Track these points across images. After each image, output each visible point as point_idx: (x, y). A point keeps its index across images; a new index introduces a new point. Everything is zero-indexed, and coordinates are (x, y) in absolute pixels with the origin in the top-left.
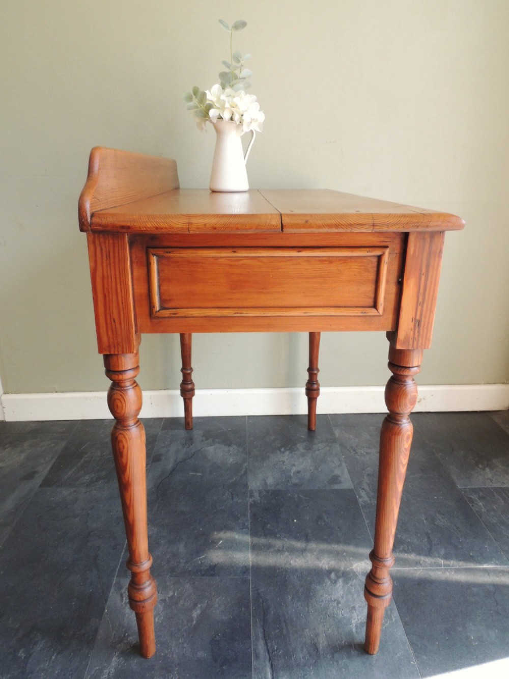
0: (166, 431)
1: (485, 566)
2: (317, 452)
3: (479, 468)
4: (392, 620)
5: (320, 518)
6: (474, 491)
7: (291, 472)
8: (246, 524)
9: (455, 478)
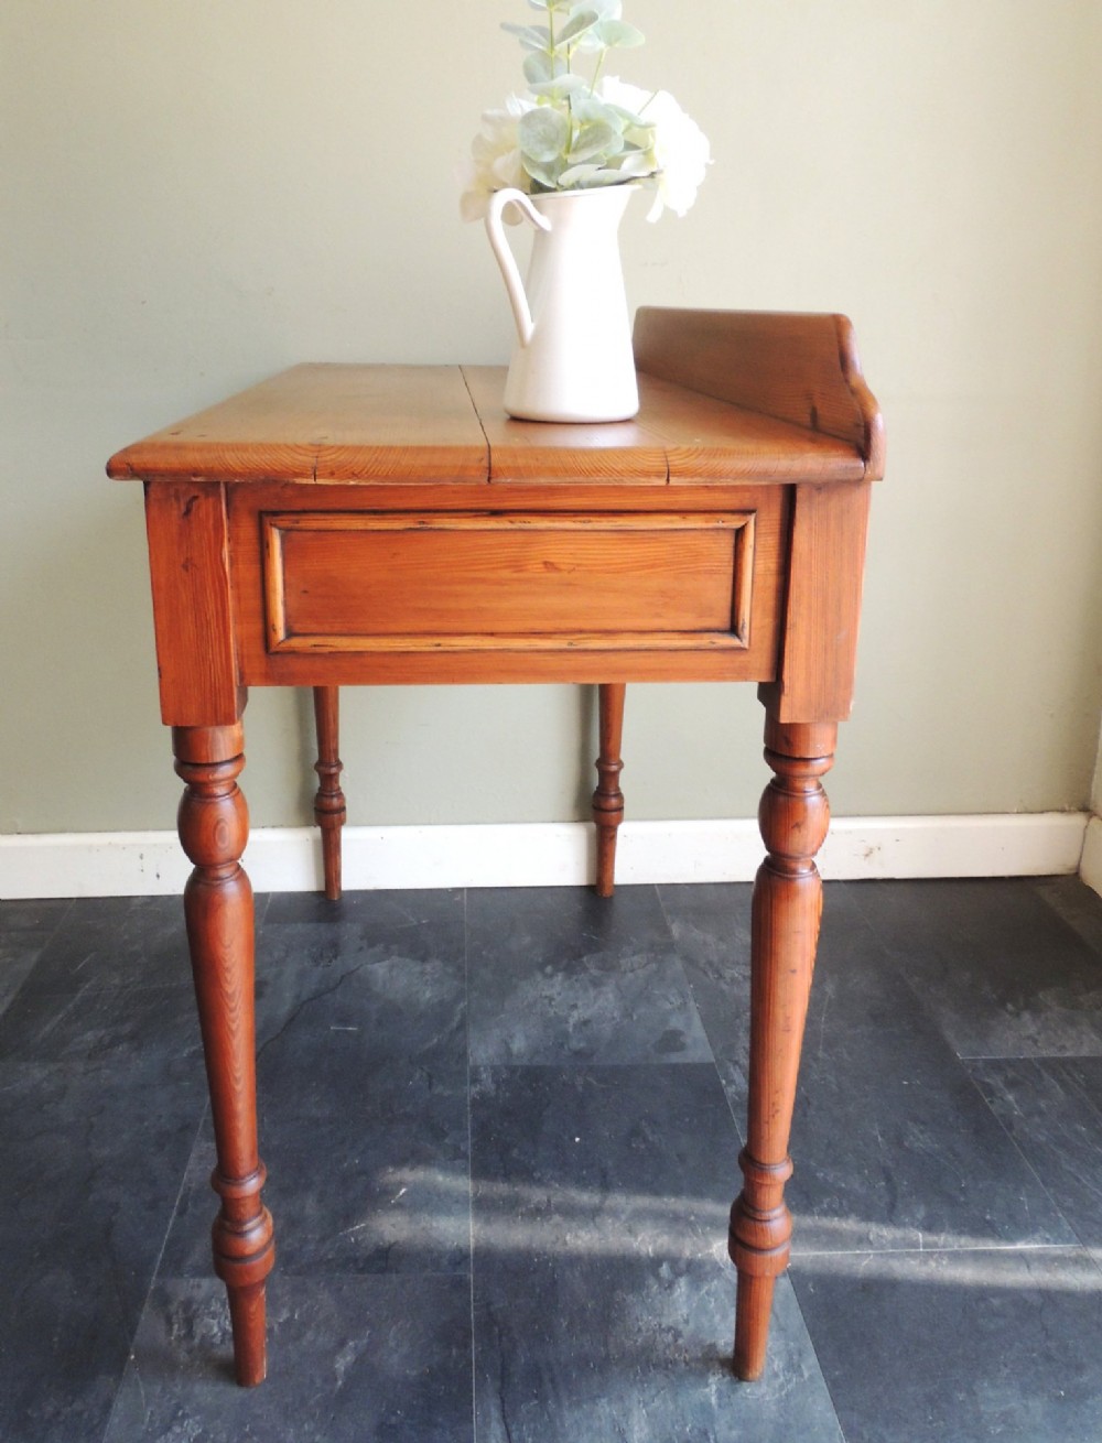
0: (276, 925)
1: (1020, 1246)
2: (630, 975)
3: (1007, 1011)
4: (802, 1376)
5: (635, 1132)
6: (996, 1066)
7: (567, 1022)
8: (462, 1148)
9: (949, 1035)
